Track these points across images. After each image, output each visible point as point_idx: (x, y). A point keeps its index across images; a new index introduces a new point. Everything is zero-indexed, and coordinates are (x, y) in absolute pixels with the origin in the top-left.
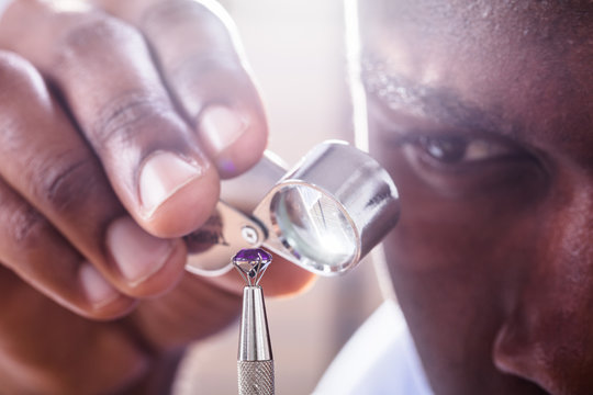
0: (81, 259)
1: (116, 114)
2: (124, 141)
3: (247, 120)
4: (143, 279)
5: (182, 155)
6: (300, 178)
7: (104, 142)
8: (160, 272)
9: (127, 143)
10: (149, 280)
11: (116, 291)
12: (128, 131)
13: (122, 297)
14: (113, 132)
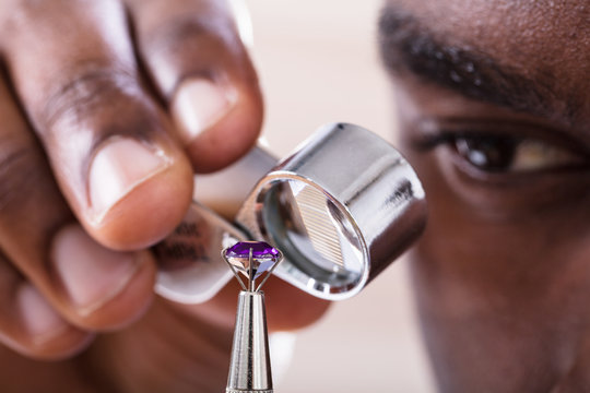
0: (20, 279)
1: (65, 89)
2: (72, 123)
3: (234, 95)
4: (97, 305)
5: (145, 143)
6: (293, 169)
7: (49, 125)
8: (119, 297)
9: (76, 127)
10: (105, 307)
11: (63, 321)
12: (79, 111)
13: (73, 329)
14: (59, 113)
